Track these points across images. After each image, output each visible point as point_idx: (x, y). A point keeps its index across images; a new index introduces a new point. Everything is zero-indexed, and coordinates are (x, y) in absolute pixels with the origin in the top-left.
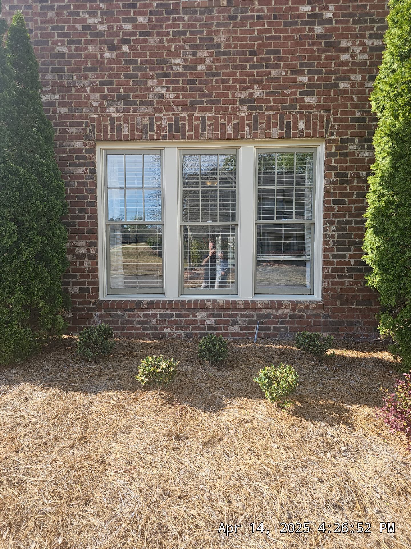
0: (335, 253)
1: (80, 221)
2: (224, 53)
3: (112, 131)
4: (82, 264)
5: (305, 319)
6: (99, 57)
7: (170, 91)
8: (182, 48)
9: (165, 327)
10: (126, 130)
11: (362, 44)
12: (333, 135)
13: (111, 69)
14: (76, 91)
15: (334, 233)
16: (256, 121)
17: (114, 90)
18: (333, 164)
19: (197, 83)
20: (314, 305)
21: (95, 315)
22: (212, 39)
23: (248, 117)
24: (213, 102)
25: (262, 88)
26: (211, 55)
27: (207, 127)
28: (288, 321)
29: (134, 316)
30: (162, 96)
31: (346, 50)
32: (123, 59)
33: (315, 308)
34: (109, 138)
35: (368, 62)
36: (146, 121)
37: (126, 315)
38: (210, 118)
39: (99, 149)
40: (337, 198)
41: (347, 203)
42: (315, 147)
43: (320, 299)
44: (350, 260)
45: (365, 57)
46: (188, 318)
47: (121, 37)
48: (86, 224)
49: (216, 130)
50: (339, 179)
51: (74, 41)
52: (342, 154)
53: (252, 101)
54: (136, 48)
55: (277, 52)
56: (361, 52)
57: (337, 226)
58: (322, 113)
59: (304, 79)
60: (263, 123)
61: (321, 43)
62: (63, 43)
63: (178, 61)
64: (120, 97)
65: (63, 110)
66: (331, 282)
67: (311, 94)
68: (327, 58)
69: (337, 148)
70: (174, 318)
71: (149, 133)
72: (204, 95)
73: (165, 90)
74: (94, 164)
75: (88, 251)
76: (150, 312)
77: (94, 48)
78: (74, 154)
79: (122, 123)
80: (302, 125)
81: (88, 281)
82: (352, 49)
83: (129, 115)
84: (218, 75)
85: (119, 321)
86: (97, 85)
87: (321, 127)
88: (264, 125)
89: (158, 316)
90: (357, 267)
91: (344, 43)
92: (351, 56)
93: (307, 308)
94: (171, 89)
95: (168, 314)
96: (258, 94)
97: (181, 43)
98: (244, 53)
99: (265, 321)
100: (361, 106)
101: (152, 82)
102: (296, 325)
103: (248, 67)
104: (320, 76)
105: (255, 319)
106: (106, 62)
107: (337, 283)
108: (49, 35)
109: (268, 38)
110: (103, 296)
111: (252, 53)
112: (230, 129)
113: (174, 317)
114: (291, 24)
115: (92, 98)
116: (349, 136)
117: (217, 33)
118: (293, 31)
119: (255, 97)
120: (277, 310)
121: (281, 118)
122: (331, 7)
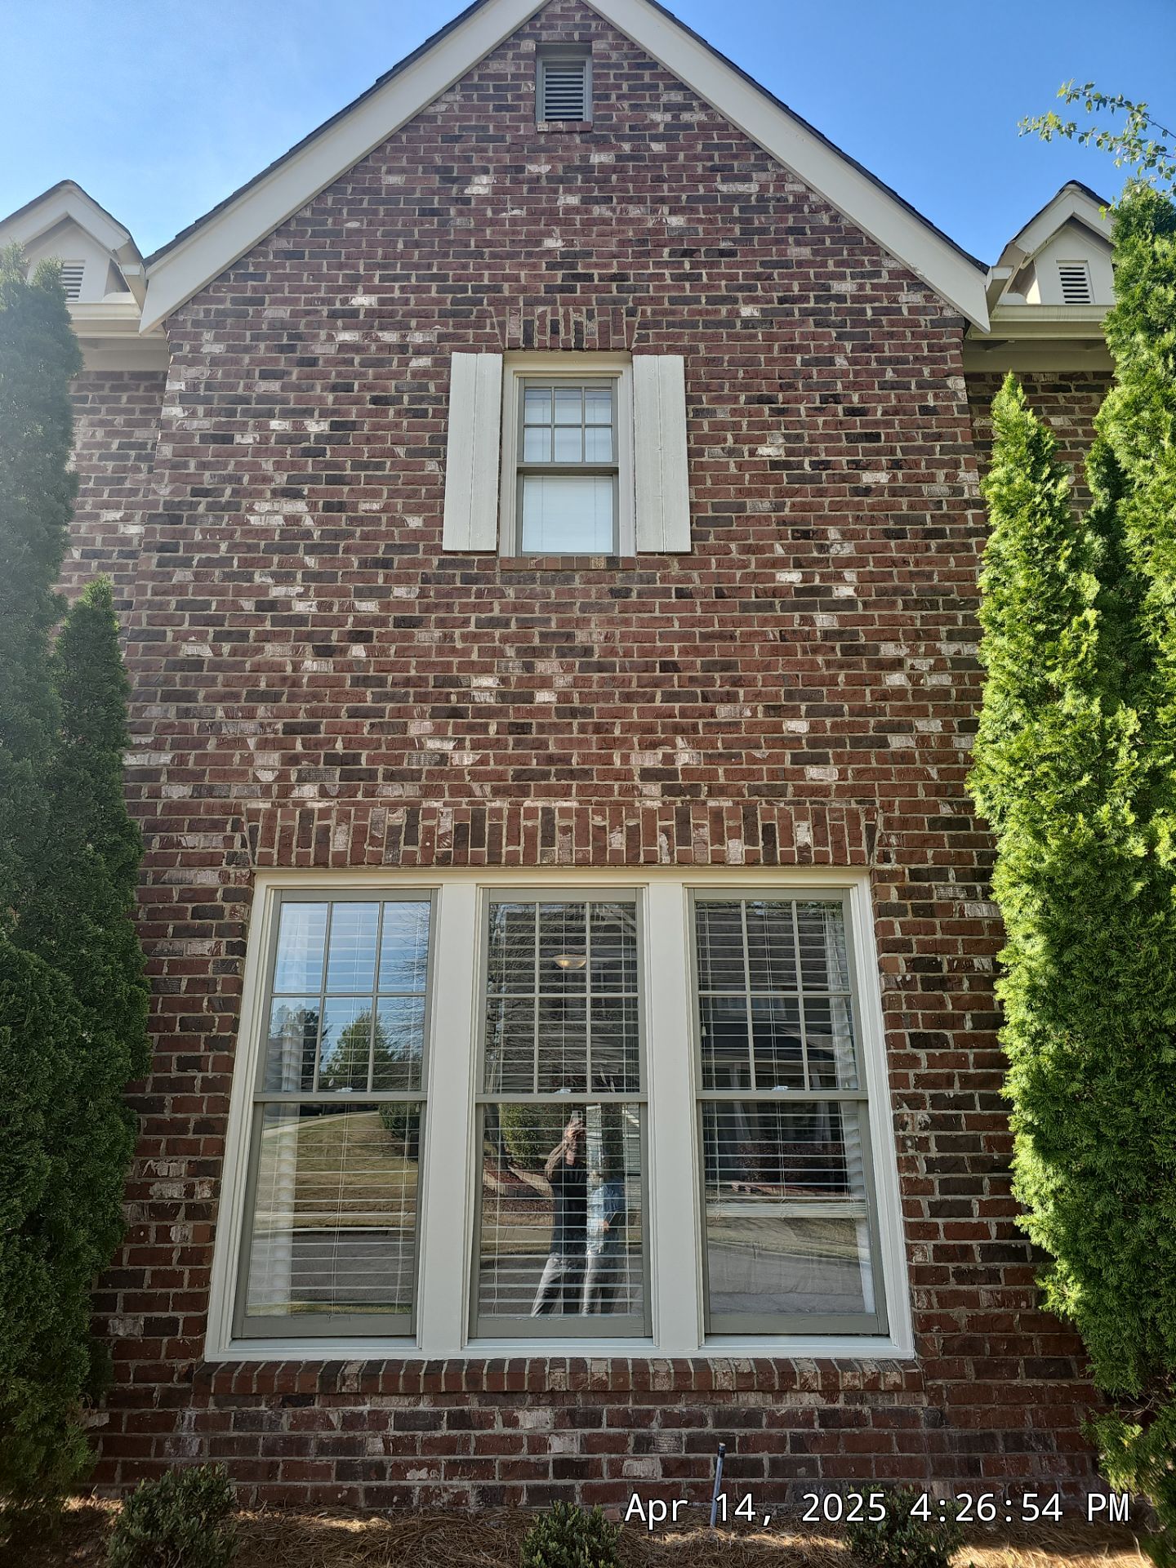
0: (938, 1197)
1: (179, 1095)
2: (601, 667)
3: (304, 842)
4: (164, 1234)
5: (871, 1429)
6: (289, 668)
7: (464, 748)
8: (501, 654)
9: (411, 1466)
10: (340, 841)
11: (932, 652)
12: (889, 861)
13: (316, 697)
14: (218, 746)
15: (925, 1134)
16: (683, 821)
17: (318, 744)
18: (898, 935)
19: (534, 730)
20: (894, 1378)
21: (183, 1418)
22: (570, 637)
23: (664, 813)
24: (572, 774)
25: (696, 744)
26: (569, 669)
27: (558, 835)
28: (816, 1437)
29: (309, 1422)
30: (444, 758)
31: (896, 664)
32: (348, 675)
33: (897, 1388)
34: (293, 860)
35: (954, 692)
36: (399, 818)
37: (285, 1417)
38: (565, 812)
39: (262, 891)
40: (921, 1030)
41: (952, 1043)
42: (846, 889)
43: (909, 1353)
44: (985, 1220)
45: (945, 680)
46: (490, 1431)
47: (348, 627)
48: (196, 1105)
49: (582, 840)
50: (918, 975)
51: (230, 633)
52: (917, 910)
53: (673, 774)
54: (384, 652)
55: (727, 666)
56: (934, 669)
57: (931, 1111)
58: (854, 805)
59: (798, 726)
60: (703, 826)
61: (833, 649)
62: (202, 637)
63: (488, 681)
64: (332, 760)
65: (178, 792)
66: (937, 1293)
67: (821, 760)
68: (850, 680)
69: (904, 893)
70: (444, 1432)
71: (403, 848)
72: (550, 760)
73: (452, 745)
74: (243, 930)
75: (190, 1192)
76: (365, 1408)
77: (279, 649)
78: (190, 902)
79: (332, 822)
80: (804, 834)
81: (176, 1294)
82: (909, 662)
83: (354, 804)
84: (587, 713)
85: (261, 1441)
86: (275, 732)
87: (855, 840)
88: (706, 832)
89: (391, 1421)
90: (1006, 1242)
91: (888, 650)
92: (909, 677)
93: (873, 1386)
94: (468, 743)
95: (424, 1413)
96: (685, 757)
97: (497, 644)
98: (649, 668)
99: (745, 1440)
100: (950, 791)
101: (416, 728)
102: (842, 1453)
103: (658, 697)
104: (839, 719)
105: (710, 1429)
106: (305, 680)
107: (956, 1298)
108: (169, 621)
109: (705, 637)
110: (219, 1347)
111: (666, 667)
112: (617, 841)
113: (445, 1425)
114: (759, 607)
115: (259, 762)
116: (930, 864)
117: (582, 623)
118: (764, 622)
119: (679, 765)
120: (779, 1394)
121: (749, 816)
122: (850, 575)
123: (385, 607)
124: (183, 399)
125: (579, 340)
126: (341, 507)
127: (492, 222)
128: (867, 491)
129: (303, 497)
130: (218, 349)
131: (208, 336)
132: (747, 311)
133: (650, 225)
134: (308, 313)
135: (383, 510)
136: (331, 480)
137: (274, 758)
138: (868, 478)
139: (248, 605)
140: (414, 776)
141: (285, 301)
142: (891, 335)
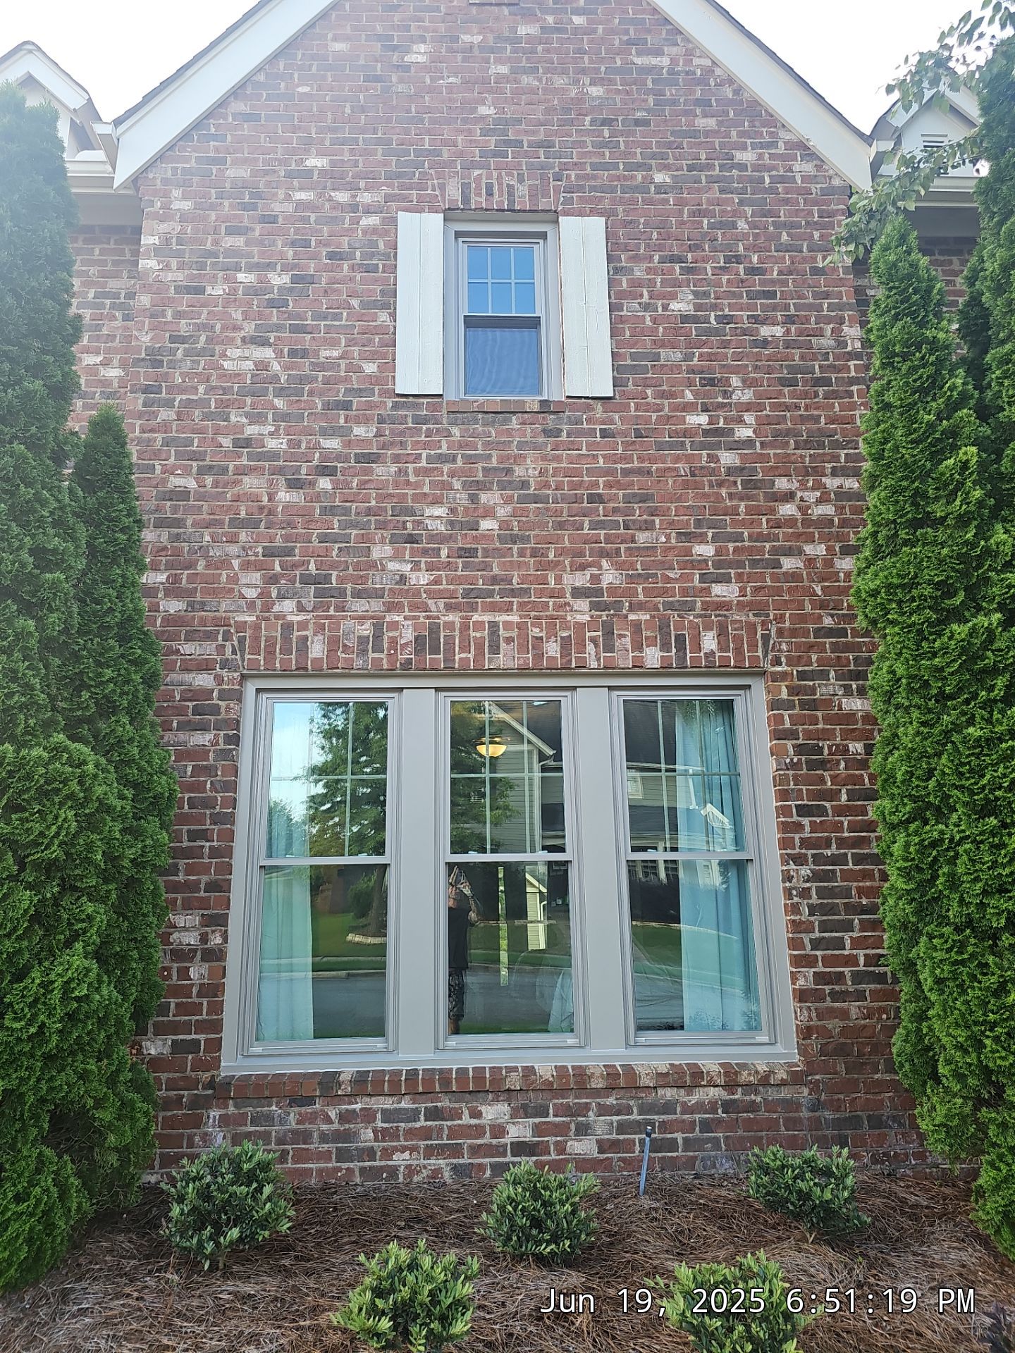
0: (817, 934)
1: (190, 861)
2: (536, 499)
3: (286, 650)
4: (184, 973)
5: (763, 1114)
6: (265, 499)
7: (420, 570)
8: (447, 487)
9: (396, 1149)
10: (317, 649)
11: (818, 486)
12: (779, 663)
13: (291, 524)
14: (207, 567)
15: (808, 885)
16: (609, 633)
17: (294, 566)
18: (788, 725)
19: (480, 554)
20: (782, 1075)
21: (208, 1117)
22: (509, 471)
23: (592, 625)
24: (513, 593)
25: (619, 567)
26: (508, 500)
27: (503, 645)
28: (720, 1121)
29: (313, 1118)
30: (403, 579)
31: (789, 497)
32: (317, 505)
33: (783, 1083)
34: (278, 665)
35: (836, 520)
36: (366, 629)
37: (292, 1115)
38: (508, 625)
40: (805, 802)
41: (830, 812)
43: (794, 1056)
44: (855, 952)
45: (829, 510)
46: (459, 1122)
47: (315, 462)
48: (206, 869)
49: (523, 648)
50: (803, 758)
51: (211, 467)
52: (803, 705)
53: (599, 592)
54: (347, 485)
55: (645, 498)
57: (813, 867)
58: (752, 618)
59: (706, 550)
60: (624, 636)
61: (735, 483)
62: (187, 471)
63: (440, 511)
64: (307, 580)
65: (174, 606)
66: (816, 1009)
67: (725, 579)
68: (749, 511)
69: (793, 691)
70: (422, 1123)
71: (371, 655)
72: (494, 580)
73: (409, 566)
74: (237, 724)
75: (204, 939)
76: (358, 1106)
77: (255, 482)
78: (191, 700)
79: (309, 633)
80: (709, 642)
81: (197, 1021)
82: (799, 494)
83: (327, 617)
84: (525, 539)
85: (274, 1134)
86: (256, 554)
87: (753, 647)
88: (627, 641)
89: (379, 1116)
90: (872, 969)
91: (782, 484)
92: (799, 508)
93: (765, 1081)
94: (423, 565)
95: (405, 1109)
96: (610, 577)
97: (445, 478)
98: (577, 500)
99: (663, 1123)
100: (832, 605)
101: (378, 552)
102: (740, 1132)
103: (586, 525)
104: (739, 544)
105: (635, 1116)
106: (280, 509)
107: (832, 1013)
108: (156, 455)
109: (626, 472)
111: (592, 498)
112: (552, 649)
113: (422, 1118)
114: (671, 446)
115: (243, 581)
116: (814, 667)
117: (519, 459)
118: (677, 459)
119: (604, 585)
120: (690, 1088)
121: (664, 627)
122: (749, 418)
123: (348, 444)
124: (157, 252)
125: (511, 202)
126: (304, 354)
127: (431, 90)
128: (765, 343)
129: (270, 345)
130: (187, 205)
131: (176, 193)
132: (659, 177)
133: (573, 95)
134: (266, 173)
135: (341, 358)
136: (295, 329)
137: (256, 577)
138: (765, 331)
139: (226, 442)
140: (378, 594)
141: (245, 161)
142: (786, 202)
